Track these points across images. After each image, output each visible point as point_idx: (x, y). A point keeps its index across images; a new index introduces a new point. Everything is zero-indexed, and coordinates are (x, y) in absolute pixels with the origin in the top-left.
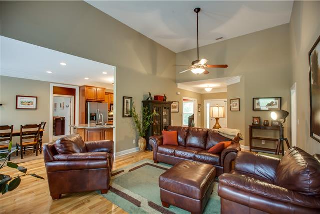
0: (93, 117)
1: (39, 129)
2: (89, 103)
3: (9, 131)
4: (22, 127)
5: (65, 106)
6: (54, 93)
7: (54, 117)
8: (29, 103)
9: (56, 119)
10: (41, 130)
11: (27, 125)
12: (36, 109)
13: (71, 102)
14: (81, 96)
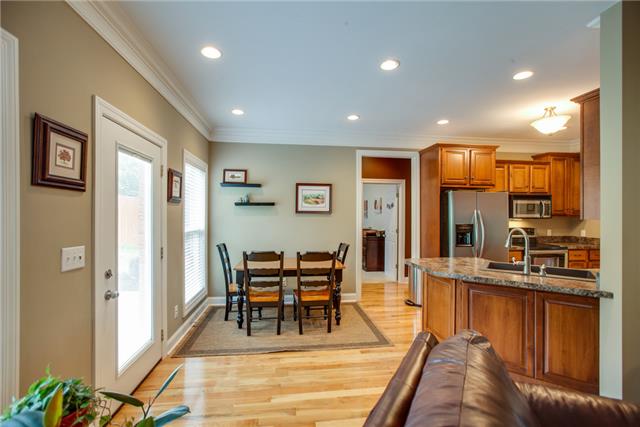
0: (464, 234)
1: (334, 264)
2: (451, 193)
3: (275, 265)
4: (300, 257)
5: (384, 207)
6: (363, 177)
7: (364, 230)
8: (318, 200)
9: (368, 234)
10: (338, 265)
11: (308, 253)
12: (330, 212)
13: (398, 195)
14: (424, 176)
